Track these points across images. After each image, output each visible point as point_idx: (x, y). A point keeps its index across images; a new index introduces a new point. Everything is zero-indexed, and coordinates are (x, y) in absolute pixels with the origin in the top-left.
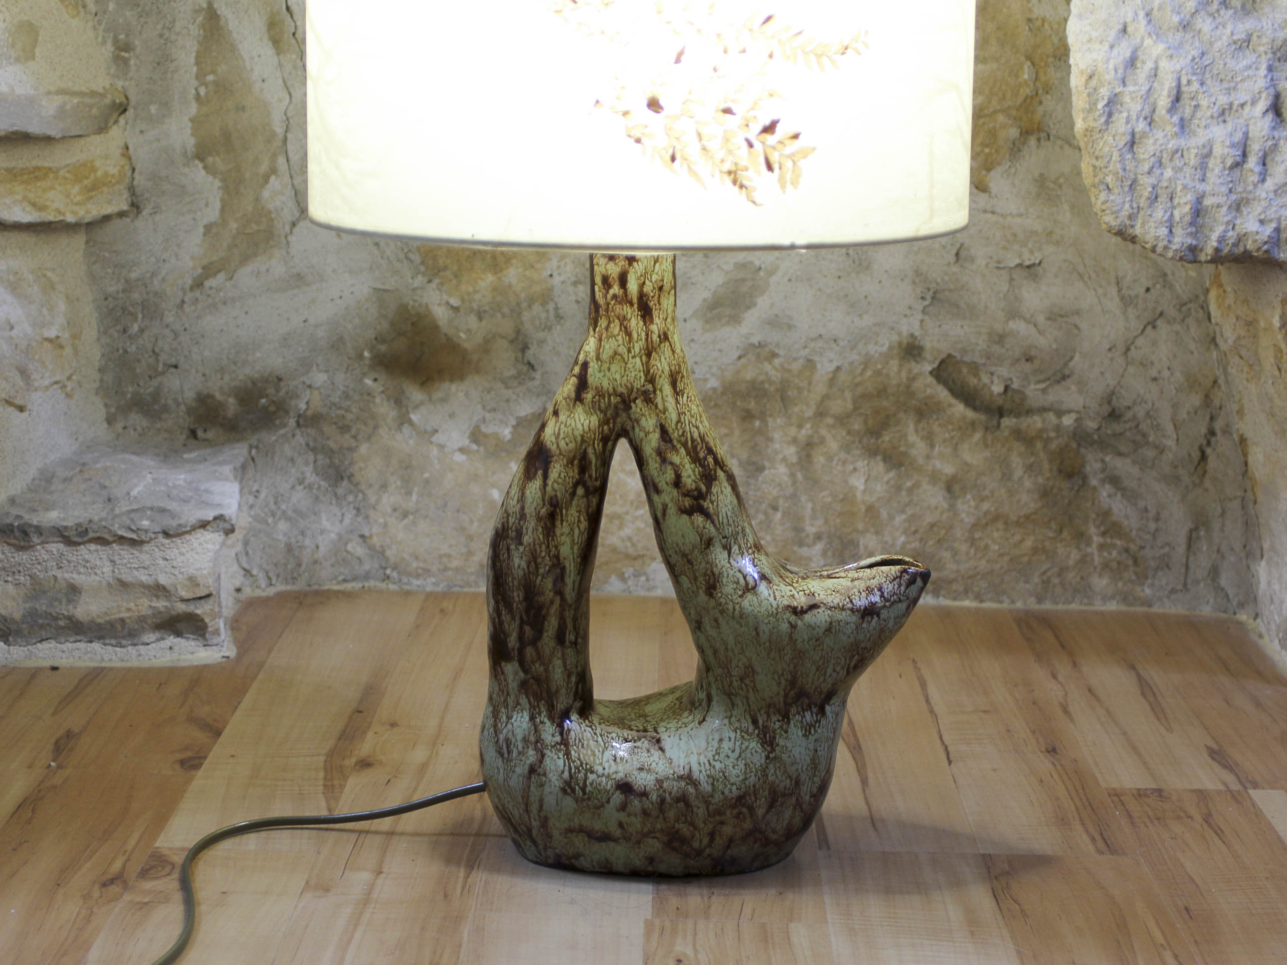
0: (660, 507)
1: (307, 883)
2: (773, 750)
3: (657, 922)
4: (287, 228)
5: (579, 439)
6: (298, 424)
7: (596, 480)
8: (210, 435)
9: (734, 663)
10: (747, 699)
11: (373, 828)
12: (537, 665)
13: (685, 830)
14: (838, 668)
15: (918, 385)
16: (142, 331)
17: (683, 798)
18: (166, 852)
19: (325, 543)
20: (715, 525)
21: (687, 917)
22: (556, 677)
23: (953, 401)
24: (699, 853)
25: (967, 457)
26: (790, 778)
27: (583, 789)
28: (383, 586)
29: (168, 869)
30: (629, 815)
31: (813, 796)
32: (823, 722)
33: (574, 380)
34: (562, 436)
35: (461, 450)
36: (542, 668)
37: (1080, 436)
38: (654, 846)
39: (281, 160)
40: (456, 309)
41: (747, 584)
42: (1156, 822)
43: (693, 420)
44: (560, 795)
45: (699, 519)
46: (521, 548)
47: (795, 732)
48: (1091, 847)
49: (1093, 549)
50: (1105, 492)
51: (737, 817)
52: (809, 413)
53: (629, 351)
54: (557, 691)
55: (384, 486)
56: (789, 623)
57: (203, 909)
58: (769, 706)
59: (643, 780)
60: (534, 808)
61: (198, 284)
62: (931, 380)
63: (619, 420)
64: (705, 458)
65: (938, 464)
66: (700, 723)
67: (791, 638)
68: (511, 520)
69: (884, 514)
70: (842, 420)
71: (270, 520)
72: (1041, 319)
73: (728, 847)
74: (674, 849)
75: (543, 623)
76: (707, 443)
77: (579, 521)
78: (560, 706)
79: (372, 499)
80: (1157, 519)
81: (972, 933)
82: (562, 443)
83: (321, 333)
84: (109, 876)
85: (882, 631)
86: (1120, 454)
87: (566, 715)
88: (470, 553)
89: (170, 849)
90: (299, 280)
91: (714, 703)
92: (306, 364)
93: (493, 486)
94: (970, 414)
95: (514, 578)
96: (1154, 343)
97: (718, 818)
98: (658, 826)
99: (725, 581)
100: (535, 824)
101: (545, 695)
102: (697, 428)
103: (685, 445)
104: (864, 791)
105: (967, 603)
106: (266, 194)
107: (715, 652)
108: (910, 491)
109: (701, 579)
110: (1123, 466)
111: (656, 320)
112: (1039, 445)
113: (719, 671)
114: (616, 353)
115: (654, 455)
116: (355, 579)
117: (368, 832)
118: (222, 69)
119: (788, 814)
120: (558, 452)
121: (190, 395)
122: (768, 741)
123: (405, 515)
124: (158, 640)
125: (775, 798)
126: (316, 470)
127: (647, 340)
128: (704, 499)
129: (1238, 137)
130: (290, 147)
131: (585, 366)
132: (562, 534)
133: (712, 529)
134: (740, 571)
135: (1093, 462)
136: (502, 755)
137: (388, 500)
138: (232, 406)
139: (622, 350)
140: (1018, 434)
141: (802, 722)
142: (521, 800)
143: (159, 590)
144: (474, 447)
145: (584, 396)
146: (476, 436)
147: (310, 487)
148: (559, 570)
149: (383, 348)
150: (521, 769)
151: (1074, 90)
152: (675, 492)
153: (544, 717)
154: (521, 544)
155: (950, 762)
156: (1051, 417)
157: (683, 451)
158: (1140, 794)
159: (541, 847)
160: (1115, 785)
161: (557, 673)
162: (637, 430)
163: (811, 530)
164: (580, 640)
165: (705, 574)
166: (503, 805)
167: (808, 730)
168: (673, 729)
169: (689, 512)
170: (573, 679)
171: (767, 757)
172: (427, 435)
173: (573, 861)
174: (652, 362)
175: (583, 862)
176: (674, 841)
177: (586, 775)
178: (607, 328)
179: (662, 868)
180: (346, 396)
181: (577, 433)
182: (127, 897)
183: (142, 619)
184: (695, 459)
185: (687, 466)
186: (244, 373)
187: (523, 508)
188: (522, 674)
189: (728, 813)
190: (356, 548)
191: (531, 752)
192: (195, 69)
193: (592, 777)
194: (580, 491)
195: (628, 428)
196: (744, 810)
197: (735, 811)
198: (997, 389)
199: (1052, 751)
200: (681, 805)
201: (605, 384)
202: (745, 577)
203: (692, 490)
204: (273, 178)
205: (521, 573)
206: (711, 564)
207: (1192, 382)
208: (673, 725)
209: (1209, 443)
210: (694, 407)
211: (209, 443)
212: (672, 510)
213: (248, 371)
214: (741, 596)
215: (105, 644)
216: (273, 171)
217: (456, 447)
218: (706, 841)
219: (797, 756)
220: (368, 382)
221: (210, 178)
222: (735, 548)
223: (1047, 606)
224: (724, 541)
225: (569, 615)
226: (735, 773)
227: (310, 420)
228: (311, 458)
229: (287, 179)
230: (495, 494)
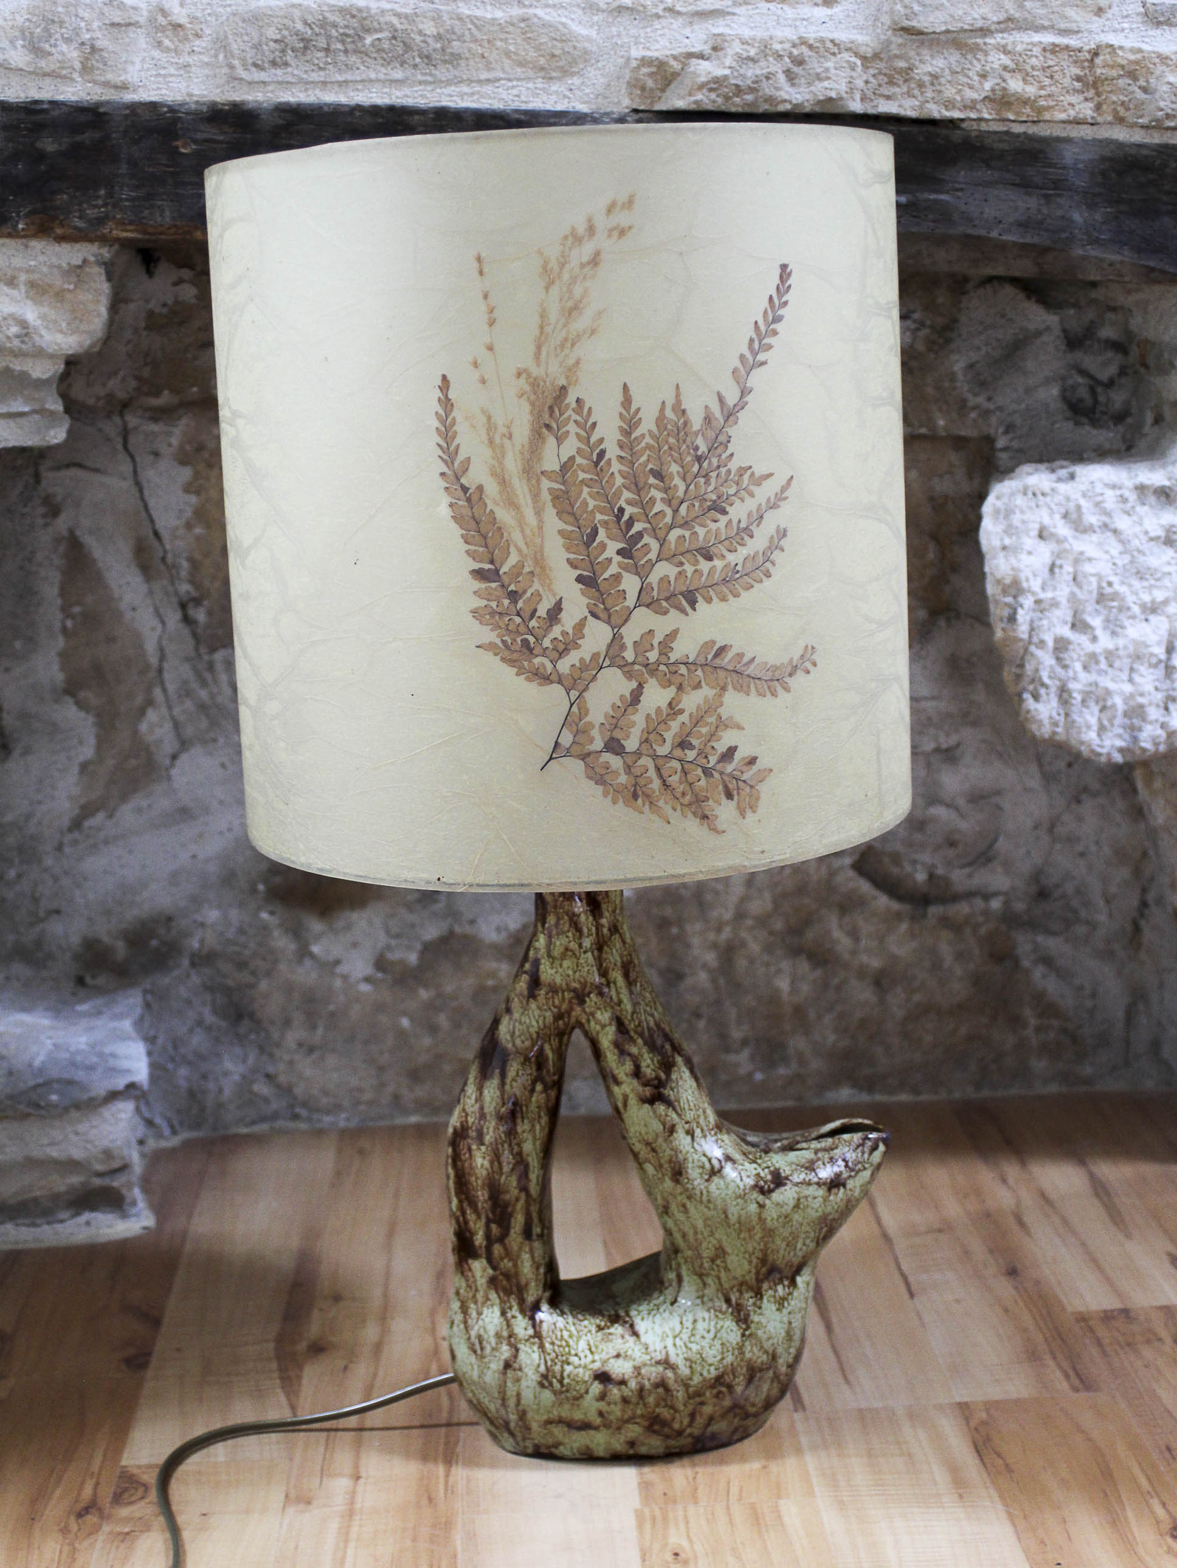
0: (620, 1098)
1: (287, 1496)
2: (748, 1328)
3: (647, 1511)
4: (168, 760)
5: (535, 1036)
6: (193, 964)
7: (554, 1074)
8: (101, 981)
9: (704, 1245)
10: (719, 1278)
11: (340, 1426)
12: (506, 1261)
13: (665, 1413)
14: (808, 1242)
15: (839, 879)
16: (19, 876)
17: (662, 1384)
18: (135, 1471)
19: (228, 1087)
20: (677, 1113)
21: (675, 1502)
22: (526, 1270)
23: (875, 892)
24: (680, 1433)
25: (895, 949)
26: (766, 1352)
27: (561, 1382)
28: (291, 1125)
29: (140, 1492)
30: (609, 1404)
31: (790, 1366)
32: (795, 1294)
33: (525, 978)
34: (517, 1033)
35: (367, 980)
36: (510, 1264)
37: (1010, 919)
38: (634, 1431)
39: (157, 692)
41: (713, 1167)
42: (1127, 1349)
43: (648, 1009)
44: (538, 1389)
45: (661, 1108)
46: (483, 1148)
47: (768, 1306)
48: (1065, 1384)
49: (1029, 1032)
50: (1038, 973)
51: (717, 1396)
52: (728, 916)
53: (580, 946)
54: (527, 1284)
55: (287, 1022)
56: (758, 1203)
57: (186, 1535)
58: (741, 1284)
59: (620, 1368)
60: (512, 1402)
61: (76, 824)
62: (851, 873)
63: (573, 1013)
64: (663, 1047)
65: (864, 958)
66: (672, 1304)
67: (760, 1218)
68: (470, 1120)
69: (812, 1015)
70: (762, 921)
71: (170, 1066)
72: (961, 802)
73: (708, 1424)
74: (655, 1432)
75: (509, 1222)
76: (663, 1030)
77: (540, 1117)
78: (530, 1299)
79: (276, 1035)
80: (1094, 995)
81: (961, 1496)
82: (518, 1042)
83: (212, 868)
84: (82, 1505)
85: (849, 1201)
86: (1054, 934)
87: (536, 1307)
88: (382, 1085)
89: (139, 1467)
90: (184, 814)
91: (685, 1284)
92: (196, 901)
93: (404, 1013)
94: (895, 906)
95: (477, 1178)
96: (1080, 819)
97: (698, 1399)
98: (639, 1412)
99: (690, 1165)
100: (513, 1417)
101: (514, 1289)
102: (652, 1016)
103: (641, 1035)
104: (830, 1339)
105: (904, 1097)
106: (143, 727)
107: (684, 1236)
108: (838, 988)
109: (666, 1166)
110: (1053, 944)
111: (606, 914)
112: (968, 931)
113: (689, 1253)
114: (567, 949)
115: (612, 1047)
116: (263, 1119)
117: (337, 1430)
118: (89, 599)
119: (765, 1387)
121: (75, 940)
122: (742, 1318)
123: (311, 1050)
124: (74, 1217)
125: (753, 1373)
126: (215, 1012)
127: (597, 934)
128: (664, 1087)
130: (167, 676)
131: (537, 963)
132: (523, 1132)
133: (674, 1116)
134: (705, 1155)
135: (1024, 944)
136: (475, 1352)
137: (292, 1037)
138: (121, 949)
139: (573, 945)
140: (945, 922)
141: (774, 1297)
142: (496, 1395)
143: (72, 1165)
144: (380, 975)
145: (537, 992)
146: (381, 964)
147: (209, 1029)
148: (522, 1167)
149: (278, 879)
150: (496, 1365)
152: (635, 1082)
153: (515, 1311)
154: (482, 1144)
155: (912, 1295)
156: (979, 902)
157: (640, 1041)
158: (1108, 1317)
159: (519, 1438)
160: (1082, 1309)
161: (526, 1268)
162: (592, 1023)
163: (737, 1033)
164: (546, 1231)
165: (670, 1161)
166: (478, 1400)
167: (781, 1302)
168: (645, 1312)
169: (651, 1101)
170: (542, 1270)
171: (743, 1335)
172: (329, 966)
173: (553, 1450)
174: (604, 956)
175: (562, 1450)
176: (655, 1424)
177: (562, 1367)
178: (557, 925)
179: (643, 1450)
180: (241, 931)
181: (532, 1030)
182: (106, 1528)
183: (56, 1197)
184: (652, 1046)
185: (646, 1056)
186: (131, 915)
187: (482, 1108)
188: (490, 1271)
189: (708, 1394)
190: (262, 1088)
191: (505, 1348)
192: (59, 601)
193: (568, 1369)
194: (539, 1087)
195: (583, 1021)
196: (724, 1389)
197: (715, 1391)
198: (921, 877)
199: (1012, 1272)
200: (661, 1390)
201: (558, 980)
202: (710, 1160)
203: (652, 1080)
204: (149, 711)
205: (484, 1173)
206: (676, 1151)
207: (1120, 855)
208: (644, 1307)
209: (1142, 915)
210: (647, 995)
211: (100, 991)
212: (633, 1101)
213: (135, 912)
214: (707, 1180)
215: (17, 1225)
216: (150, 702)
217: (360, 976)
218: (686, 1421)
219: (772, 1330)
220: (264, 915)
221: (83, 714)
222: (698, 1132)
223: (985, 1093)
224: (687, 1126)
225: (534, 1209)
226: (712, 1354)
227: (204, 959)
228: (208, 997)
229: (164, 710)
230: (405, 1022)
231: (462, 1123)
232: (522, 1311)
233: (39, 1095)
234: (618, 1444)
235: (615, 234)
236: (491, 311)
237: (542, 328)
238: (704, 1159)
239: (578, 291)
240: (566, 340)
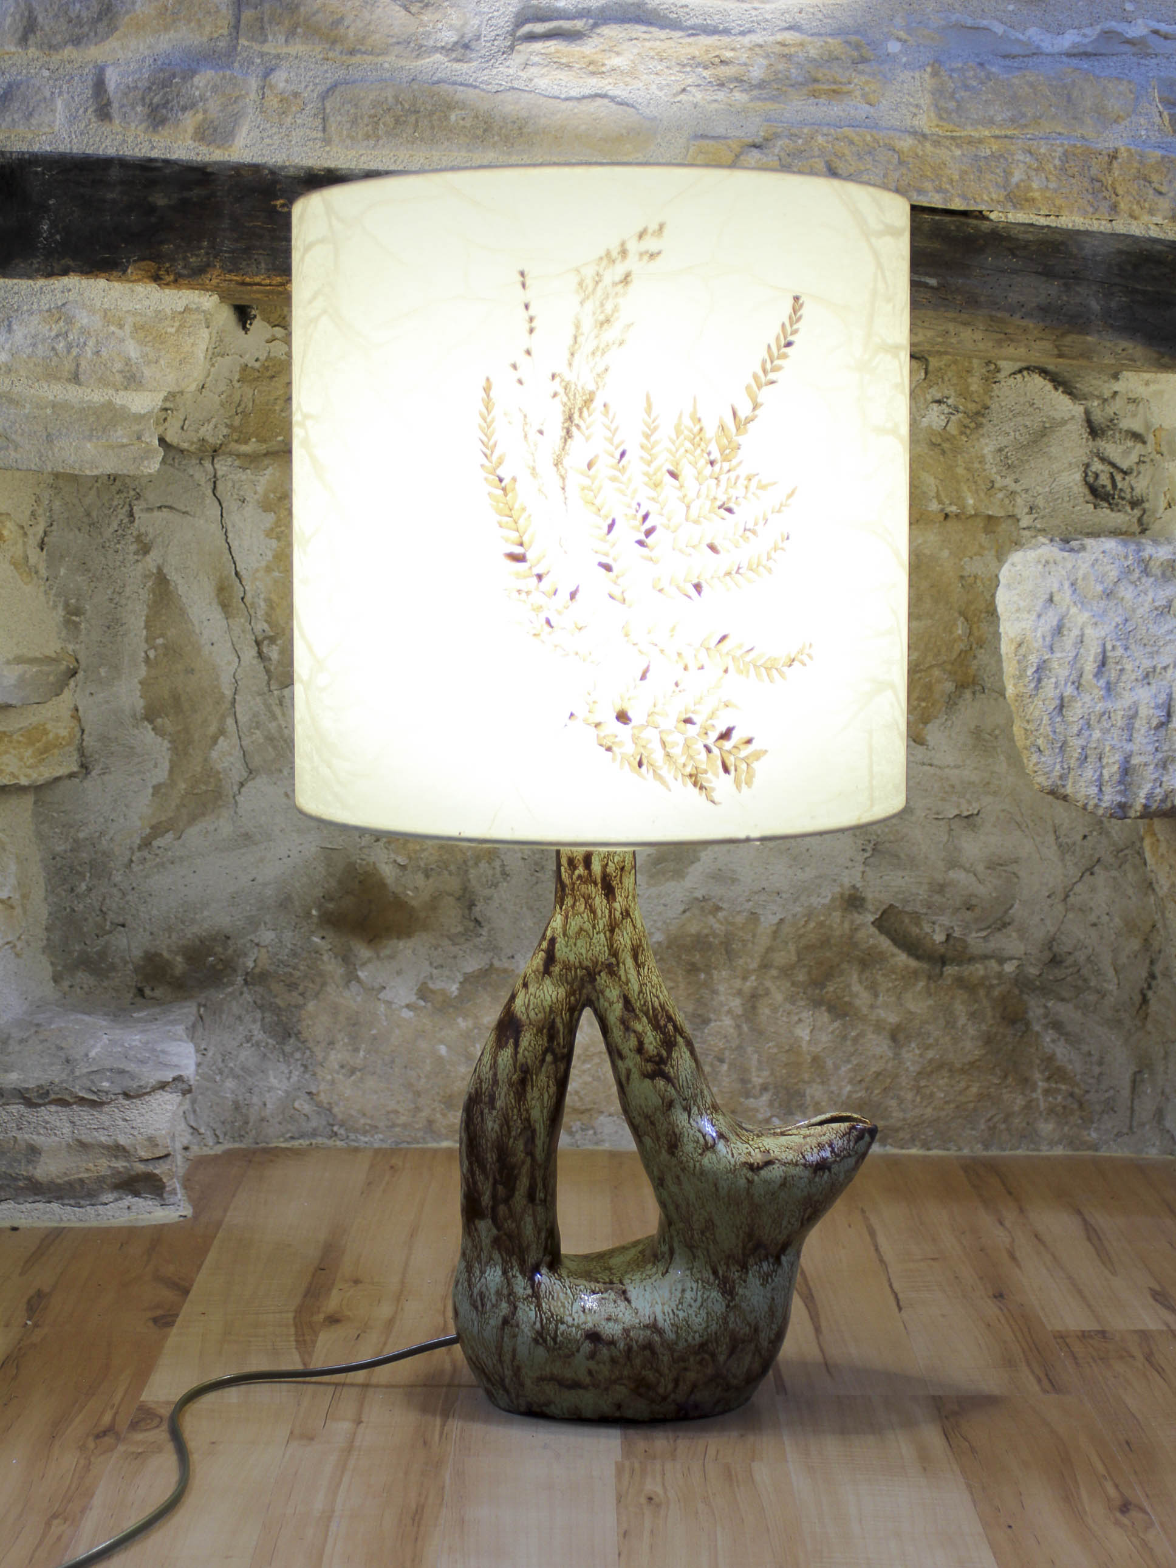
0: (624, 1072)
1: (292, 1433)
2: (733, 1299)
3: (627, 1463)
4: (236, 788)
5: (548, 1009)
6: (246, 982)
7: (564, 1047)
8: (158, 993)
9: (695, 1217)
10: (708, 1251)
11: (348, 1381)
12: (509, 1222)
13: (650, 1375)
14: (793, 1220)
15: (861, 935)
16: (90, 890)
17: (649, 1346)
18: (153, 1406)
19: (272, 1101)
20: (676, 1089)
21: (654, 1458)
22: (528, 1233)
23: (896, 950)
24: (664, 1398)
25: (911, 1006)
26: (749, 1325)
27: (554, 1339)
28: (330, 1143)
29: (156, 1422)
30: (598, 1363)
31: (771, 1342)
32: (780, 1271)
33: (542, 954)
34: (531, 1007)
35: (409, 1007)
36: (514, 1225)
37: (1022, 982)
38: (621, 1392)
39: (230, 721)
40: (403, 867)
41: (706, 1142)
42: (1100, 1362)
43: (654, 991)
44: (532, 1345)
45: (661, 1083)
46: (494, 1113)
47: (753, 1281)
48: (1037, 1388)
49: (1038, 1094)
50: (1048, 1037)
51: (700, 1363)
52: (754, 965)
53: (594, 927)
54: (528, 1246)
55: (332, 1043)
56: (747, 1179)
57: (195, 1457)
58: (728, 1257)
59: (611, 1330)
60: (507, 1358)
61: (146, 843)
62: (873, 930)
63: (585, 991)
64: (666, 1026)
65: (882, 1013)
66: (663, 1275)
67: (748, 1193)
68: (484, 1086)
69: (830, 1064)
70: (786, 972)
71: (218, 1078)
72: (980, 868)
73: (692, 1392)
74: (640, 1395)
75: (515, 1183)
76: (667, 1012)
77: (548, 1086)
78: (531, 1260)
79: (320, 1056)
80: (1101, 1063)
81: (925, 1469)
82: (532, 1014)
83: (269, 892)
84: (102, 1429)
85: (833, 1184)
86: (1063, 1000)
87: (536, 1269)
88: (418, 1109)
89: (157, 1402)
90: (247, 838)
91: (677, 1256)
92: (254, 923)
93: (441, 1042)
94: (913, 963)
95: (487, 1140)
96: (1093, 889)
97: (682, 1364)
98: (626, 1373)
99: (685, 1139)
100: (508, 1373)
101: (516, 1250)
102: (658, 997)
103: (646, 1014)
104: (818, 1338)
105: (914, 1151)
106: (214, 755)
107: (677, 1207)
108: (855, 1040)
109: (663, 1139)
110: (1064, 1011)
111: (619, 898)
112: (982, 992)
113: (681, 1225)
114: (581, 929)
115: (618, 1023)
116: (302, 1136)
117: (344, 1385)
118: (171, 633)
119: (748, 1359)
120: (528, 1022)
121: (137, 954)
122: (728, 1290)
123: (353, 1071)
124: (116, 1200)
125: (735, 1345)
126: (263, 1028)
127: (610, 916)
128: (665, 1064)
129: (1163, 697)
130: (239, 709)
131: (553, 941)
132: (532, 1099)
133: (673, 1091)
134: (699, 1131)
135: (1035, 1008)
136: (476, 1308)
137: (335, 1057)
138: (179, 964)
139: (588, 926)
140: (960, 982)
141: (759, 1272)
142: (494, 1350)
143: (118, 1150)
144: (422, 1003)
145: (552, 969)
146: (423, 993)
147: (257, 1045)
148: (529, 1133)
149: (331, 906)
150: (495, 1322)
151: (1004, 657)
152: (638, 1058)
153: (516, 1271)
154: (493, 1108)
155: (900, 1309)
156: (993, 964)
157: (645, 1019)
158: (1084, 1336)
159: (513, 1395)
160: (1059, 1328)
161: (529, 1230)
162: (602, 1000)
163: (757, 1080)
164: (549, 1198)
165: (667, 1135)
166: (477, 1357)
167: (765, 1279)
168: (638, 1281)
169: (652, 1076)
170: (543, 1235)
171: (728, 1306)
172: (375, 991)
173: (544, 1408)
174: (615, 937)
175: (552, 1410)
176: (641, 1386)
177: (556, 1325)
178: (573, 906)
179: (629, 1413)
180: (294, 954)
181: (545, 1004)
182: (121, 1448)
183: (101, 1180)
184: (657, 1027)
185: (649, 1033)
186: (193, 931)
187: (495, 1074)
188: (495, 1231)
189: (692, 1359)
190: (304, 1105)
191: (504, 1305)
192: (144, 632)
193: (562, 1327)
194: (549, 1058)
195: (594, 998)
196: (706, 1356)
197: (698, 1358)
198: (939, 937)
199: (999, 1296)
200: (647, 1353)
201: (572, 958)
202: (704, 1137)
203: (654, 1056)
204: (222, 738)
205: (494, 1136)
206: (672, 1125)
207: (1130, 927)
208: (637, 1277)
209: (1150, 987)
210: (654, 978)
211: (158, 1002)
212: (635, 1075)
213: (195, 929)
214: (701, 1155)
215: (64, 1205)
216: (222, 732)
217: (403, 1004)
218: (670, 1386)
219: (755, 1303)
220: (316, 939)
221: (160, 739)
222: (695, 1110)
223: (994, 1152)
224: (684, 1103)
225: (539, 1174)
226: (698, 1321)
227: (257, 978)
228: (259, 1015)
229: (235, 740)
230: (443, 1050)
231: (476, 1090)
232: (523, 1272)
233: (93, 1082)
234: (605, 1406)
235: (646, 258)
236: (531, 319)
237: (575, 338)
238: (698, 1134)
239: (609, 307)
240: (598, 348)
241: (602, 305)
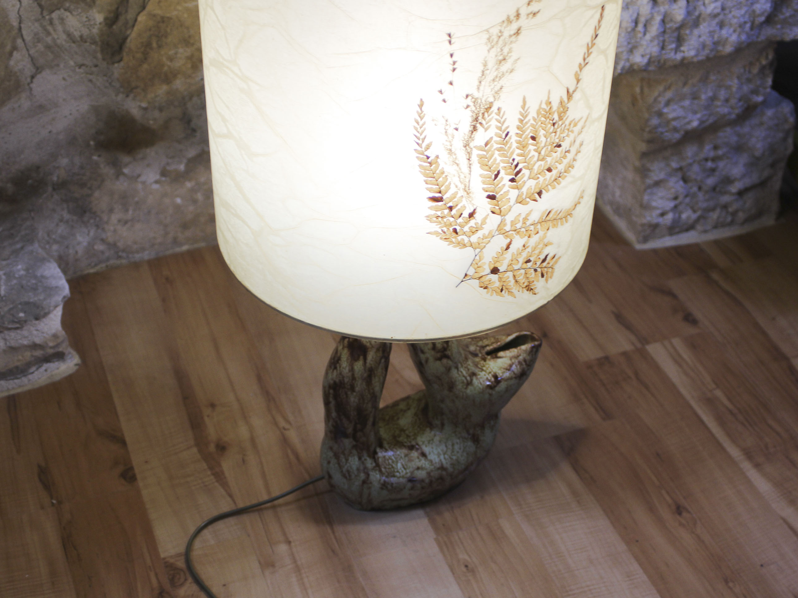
1: (260, 563)
4: (29, 80)
6: (54, 189)
18: (172, 561)
19: (80, 250)
21: (451, 530)
35: (156, 182)
39: (19, 41)
40: (145, 109)
42: (617, 386)
48: (598, 417)
55: (111, 211)
79: (105, 218)
81: (579, 502)
83: (61, 137)
84: (157, 591)
88: (167, 233)
89: (171, 557)
90: (41, 108)
92: (54, 156)
93: (178, 196)
106: (12, 63)
116: (100, 262)
123: (126, 222)
124: (37, 369)
126: (69, 212)
130: (24, 32)
137: (114, 218)
138: (10, 188)
143: (35, 346)
144: (163, 179)
146: (164, 173)
147: (67, 222)
149: (102, 138)
158: (600, 363)
160: (585, 358)
172: (135, 178)
180: (82, 167)
183: (27, 363)
186: (15, 169)
190: (100, 247)
204: (15, 53)
213: (17, 167)
216: (15, 48)
217: (152, 180)
220: (95, 158)
227: (61, 185)
228: (65, 206)
229: (24, 52)
230: (179, 201)
232: (369, 456)
233: (13, 315)
235: (531, 16)
236: (454, 63)
237: (483, 72)
238: (463, 378)
239: (506, 50)
240: (497, 77)
241: (502, 50)
